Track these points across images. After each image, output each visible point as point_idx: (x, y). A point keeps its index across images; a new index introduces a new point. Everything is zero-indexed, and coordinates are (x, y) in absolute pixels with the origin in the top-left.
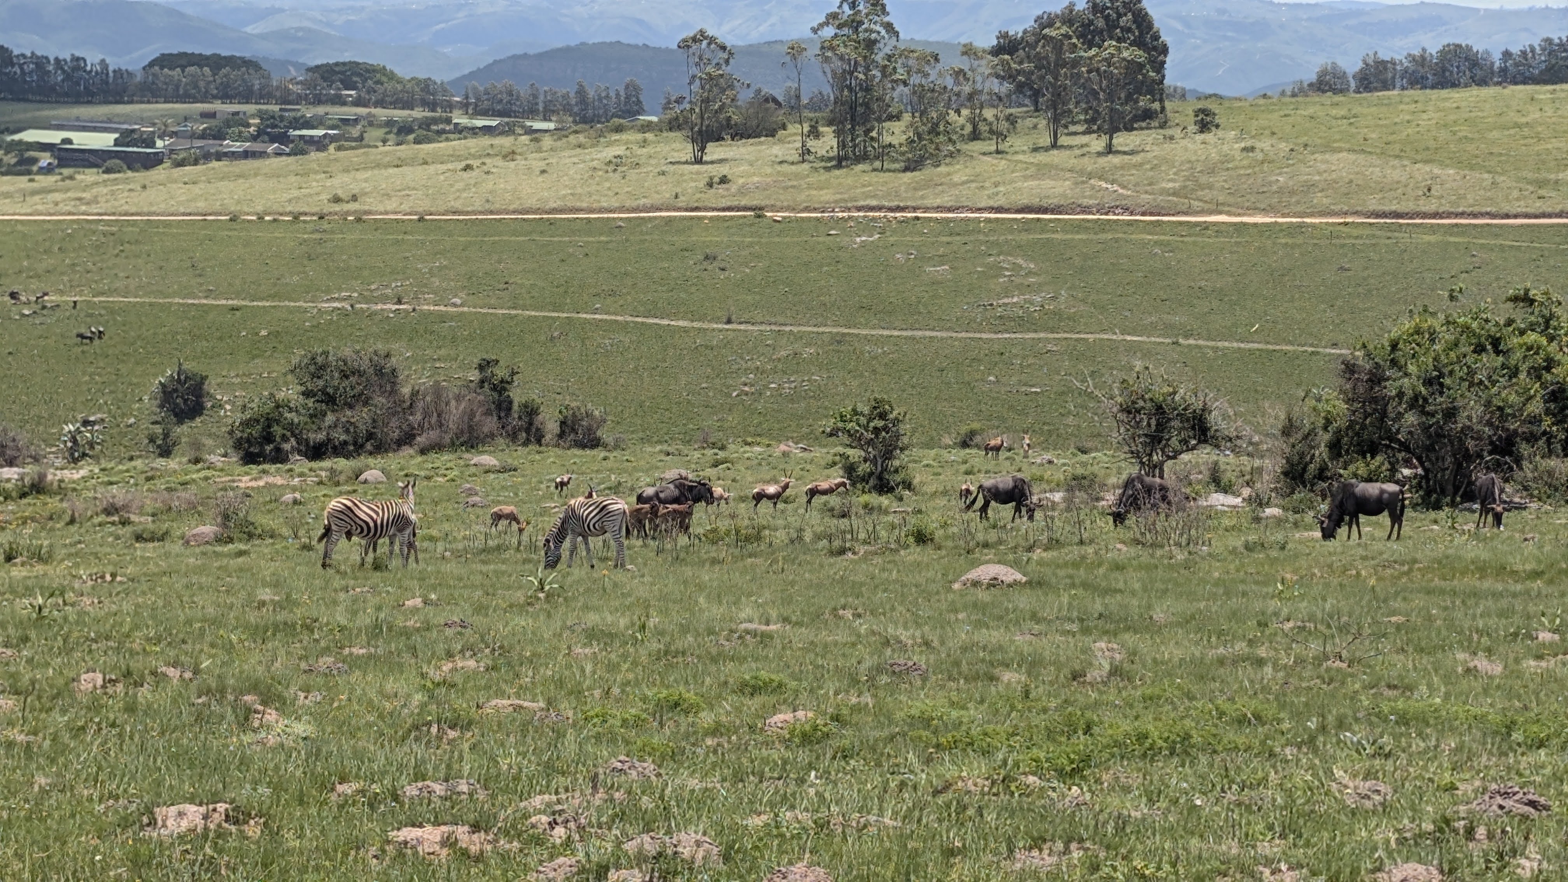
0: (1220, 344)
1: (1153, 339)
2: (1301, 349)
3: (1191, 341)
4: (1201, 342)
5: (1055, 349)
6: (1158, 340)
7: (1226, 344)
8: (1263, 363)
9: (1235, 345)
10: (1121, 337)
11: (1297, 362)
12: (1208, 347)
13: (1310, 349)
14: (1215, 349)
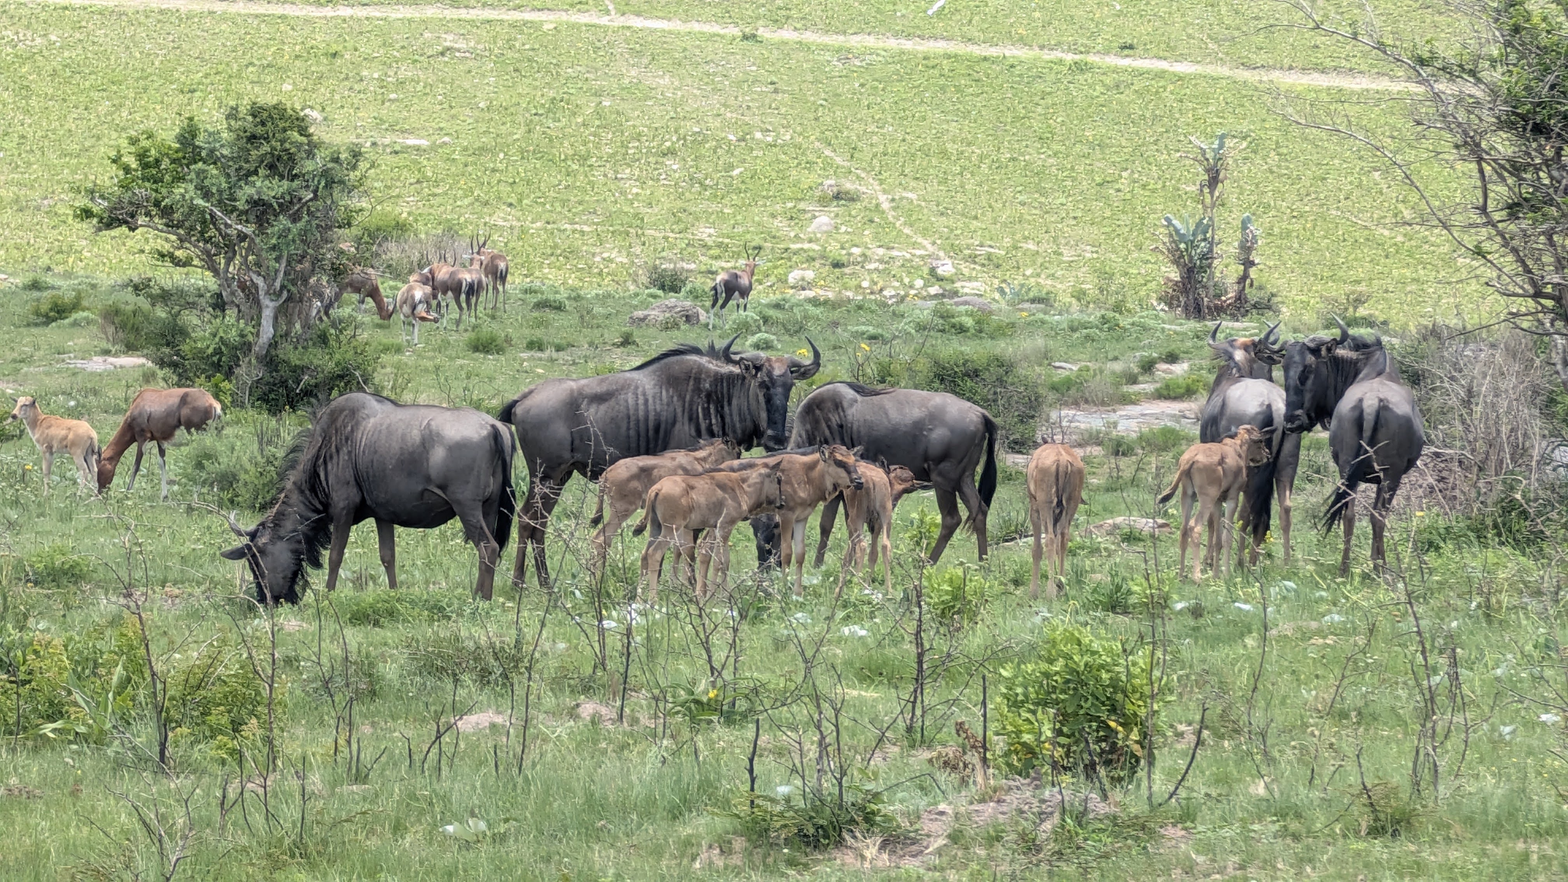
0: (855, 41)
1: (696, 27)
2: (1048, 56)
3: (787, 34)
4: (810, 37)
5: (461, 45)
6: (708, 28)
7: (870, 41)
8: (958, 89)
9: (892, 44)
10: (620, 21)
11: (1039, 86)
12: (825, 48)
13: (1069, 58)
14: (844, 54)
